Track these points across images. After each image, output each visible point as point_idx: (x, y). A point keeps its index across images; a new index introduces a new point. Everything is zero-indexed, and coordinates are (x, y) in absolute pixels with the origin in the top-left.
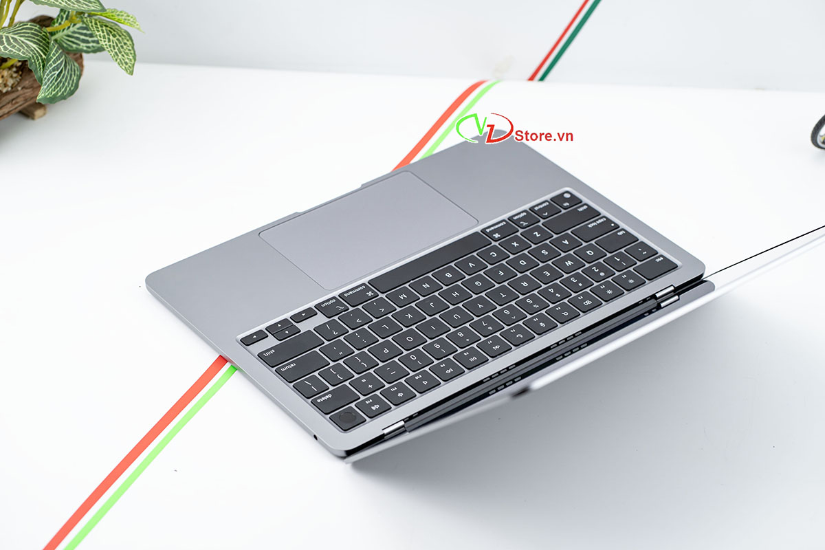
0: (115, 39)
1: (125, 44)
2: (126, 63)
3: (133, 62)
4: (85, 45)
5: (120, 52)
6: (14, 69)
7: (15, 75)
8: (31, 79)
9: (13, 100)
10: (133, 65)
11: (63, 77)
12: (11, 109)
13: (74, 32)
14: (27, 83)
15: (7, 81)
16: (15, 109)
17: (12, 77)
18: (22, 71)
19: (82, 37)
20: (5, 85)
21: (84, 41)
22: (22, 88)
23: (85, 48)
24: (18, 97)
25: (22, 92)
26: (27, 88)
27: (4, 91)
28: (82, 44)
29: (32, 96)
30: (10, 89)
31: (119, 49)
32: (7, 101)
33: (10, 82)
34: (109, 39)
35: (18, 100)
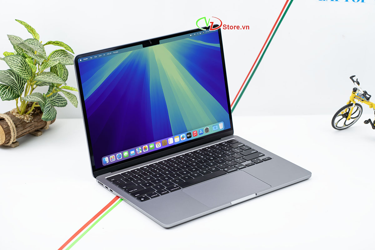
0: (70, 96)
2: (75, 104)
3: (77, 104)
4: (57, 104)
6: (31, 114)
8: (37, 119)
9: (30, 126)
10: (77, 105)
11: (50, 112)
12: (30, 130)
13: (53, 99)
14: (35, 120)
16: (31, 130)
17: (30, 117)
18: (34, 115)
19: (56, 101)
20: (28, 120)
21: (57, 103)
22: (34, 122)
23: (57, 105)
26: (35, 122)
27: (27, 122)
28: (56, 104)
29: (38, 125)
30: (29, 121)
31: (72, 99)
32: (28, 126)
33: (29, 119)
35: (32, 126)
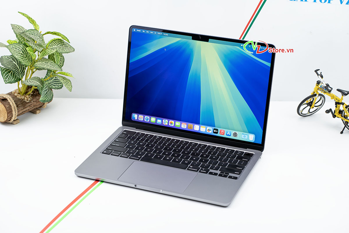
0: (65, 81)
1: (68, 83)
2: (69, 88)
5: (67, 85)
6: (31, 95)
7: (31, 97)
8: (36, 99)
9: (30, 105)
10: (71, 89)
11: (48, 94)
12: (29, 109)
13: (51, 82)
14: (34, 100)
15: (28, 99)
16: (31, 109)
17: (30, 98)
18: (33, 96)
20: (28, 100)
21: (54, 85)
23: (54, 88)
24: (32, 104)
25: (33, 103)
27: (27, 102)
29: (36, 105)
31: (66, 84)
32: (28, 105)
33: (29, 99)
34: (63, 80)
